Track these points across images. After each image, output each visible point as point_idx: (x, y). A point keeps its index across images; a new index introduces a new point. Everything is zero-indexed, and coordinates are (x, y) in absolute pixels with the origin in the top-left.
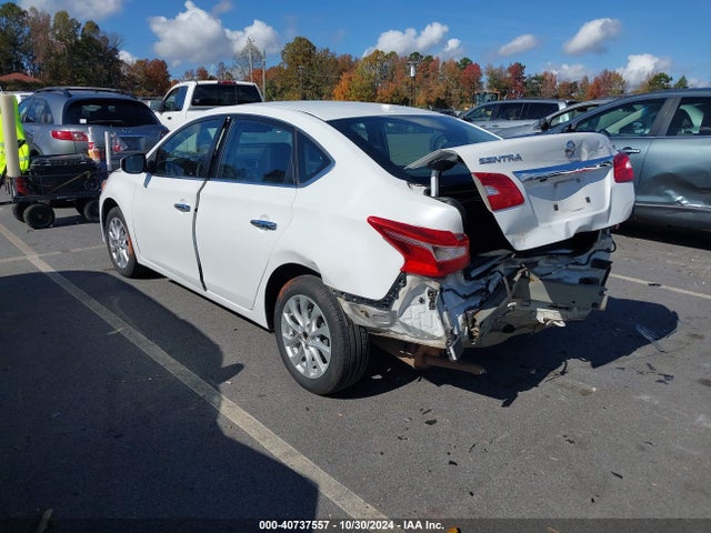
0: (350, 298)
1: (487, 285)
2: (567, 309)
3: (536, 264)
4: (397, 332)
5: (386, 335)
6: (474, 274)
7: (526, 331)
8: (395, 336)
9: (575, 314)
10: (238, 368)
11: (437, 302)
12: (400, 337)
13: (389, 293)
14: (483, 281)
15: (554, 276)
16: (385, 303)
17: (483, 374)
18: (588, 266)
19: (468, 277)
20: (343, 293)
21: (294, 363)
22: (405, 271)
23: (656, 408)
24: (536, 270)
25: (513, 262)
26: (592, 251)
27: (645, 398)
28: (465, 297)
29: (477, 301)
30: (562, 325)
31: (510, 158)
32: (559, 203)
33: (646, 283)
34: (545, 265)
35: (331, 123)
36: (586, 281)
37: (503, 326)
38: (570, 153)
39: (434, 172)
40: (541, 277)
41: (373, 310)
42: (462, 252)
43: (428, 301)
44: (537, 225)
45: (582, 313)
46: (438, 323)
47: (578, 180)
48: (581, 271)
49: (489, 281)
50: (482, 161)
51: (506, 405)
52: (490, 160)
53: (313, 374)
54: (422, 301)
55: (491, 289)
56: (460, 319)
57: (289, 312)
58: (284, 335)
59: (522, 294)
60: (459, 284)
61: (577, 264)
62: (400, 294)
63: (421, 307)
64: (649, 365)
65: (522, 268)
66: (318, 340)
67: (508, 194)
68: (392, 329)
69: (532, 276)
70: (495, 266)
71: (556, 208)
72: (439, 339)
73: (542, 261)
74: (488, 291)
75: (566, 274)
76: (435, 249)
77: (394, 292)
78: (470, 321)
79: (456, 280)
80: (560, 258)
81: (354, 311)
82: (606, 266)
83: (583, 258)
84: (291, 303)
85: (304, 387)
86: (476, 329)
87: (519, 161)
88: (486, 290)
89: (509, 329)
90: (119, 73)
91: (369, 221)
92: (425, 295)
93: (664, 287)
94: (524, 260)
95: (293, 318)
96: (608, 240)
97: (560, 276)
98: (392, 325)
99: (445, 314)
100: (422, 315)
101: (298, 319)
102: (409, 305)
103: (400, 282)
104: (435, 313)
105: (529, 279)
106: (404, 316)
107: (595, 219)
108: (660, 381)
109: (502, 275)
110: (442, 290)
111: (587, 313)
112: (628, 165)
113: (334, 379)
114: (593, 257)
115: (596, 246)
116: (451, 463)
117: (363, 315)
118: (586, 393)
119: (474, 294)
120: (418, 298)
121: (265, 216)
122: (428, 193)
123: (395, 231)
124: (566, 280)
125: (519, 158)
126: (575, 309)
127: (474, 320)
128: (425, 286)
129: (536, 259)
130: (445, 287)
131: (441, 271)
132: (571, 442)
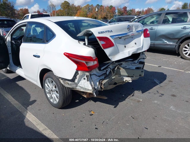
0: (62, 79)
1: (106, 72)
2: (132, 77)
3: (121, 64)
4: (78, 88)
5: (76, 89)
6: (102, 69)
7: (121, 84)
8: (78, 90)
9: (135, 78)
10: (34, 101)
11: (89, 79)
12: (80, 90)
13: (74, 77)
14: (105, 71)
15: (127, 67)
16: (73, 80)
17: (107, 99)
18: (138, 64)
19: (100, 70)
20: (60, 78)
21: (50, 99)
22: (78, 70)
23: (158, 105)
24: (122, 66)
25: (114, 64)
26: (139, 59)
27: (156, 102)
28: (99, 76)
29: (103, 77)
30: (131, 81)
31: (109, 31)
32: (126, 45)
33: (157, 66)
34: (125, 64)
35: (55, 23)
36: (137, 68)
37: (113, 83)
38: (129, 29)
39: (86, 37)
40: (123, 68)
41: (70, 82)
42: (96, 62)
43: (86, 79)
44: (119, 53)
45: (137, 77)
46: (90, 85)
47: (132, 38)
48: (135, 65)
49: (107, 71)
50: (99, 33)
51: (115, 107)
52: (102, 33)
53: (55, 102)
54: (84, 79)
55: (108, 73)
56: (98, 83)
57: (47, 83)
58: (46, 90)
59: (118, 73)
60: (97, 72)
61: (134, 63)
62: (77, 77)
63: (84, 81)
64: (157, 91)
65: (117, 66)
66: (56, 92)
67: (109, 43)
68: (77, 88)
69: (121, 68)
70: (108, 66)
71: (125, 47)
72: (91, 90)
73: (123, 63)
74: (106, 74)
75: (131, 66)
76: (86, 62)
77: (75, 76)
78: (101, 84)
79: (96, 71)
80: (129, 62)
81: (64, 83)
82: (143, 63)
83: (136, 61)
84: (47, 81)
85: (53, 106)
86: (103, 86)
87: (112, 33)
88: (106, 73)
89: (115, 84)
90: (14, 12)
91: (64, 54)
92: (85, 77)
93: (162, 67)
94: (118, 63)
95: (48, 85)
96: (144, 55)
97: (130, 67)
98: (76, 86)
99: (92, 82)
100: (85, 83)
101: (49, 86)
102: (80, 80)
103: (76, 74)
104: (89, 82)
105: (120, 69)
106: (79, 84)
107: (138, 49)
108: (160, 96)
109: (111, 69)
110: (91, 75)
111: (138, 77)
112: (148, 32)
113: (61, 104)
114: (140, 61)
115: (140, 57)
116: (96, 128)
117: (67, 84)
118: (139, 101)
119: (102, 75)
120: (83, 78)
121: (37, 53)
122: (85, 44)
123: (73, 57)
124: (131, 68)
125: (111, 31)
126: (134, 77)
127: (102, 83)
128: (85, 74)
129: (122, 63)
130: (92, 74)
131: (89, 69)
132: (133, 118)
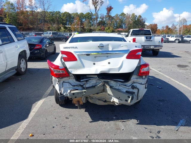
2: (121, 100)
6: (82, 80)
18: (130, 87)
28: (74, 86)
31: (73, 48)
32: (96, 63)
36: (128, 92)
37: (104, 100)
40: (110, 87)
48: (126, 88)
50: (64, 48)
52: (66, 48)
54: (57, 83)
56: (69, 91)
61: (125, 85)
71: (94, 64)
73: (112, 82)
80: (118, 82)
83: (129, 84)
87: (77, 49)
97: (119, 88)
105: (106, 87)
110: (63, 82)
119: (77, 86)
124: (121, 90)
125: (76, 48)
129: (108, 81)
